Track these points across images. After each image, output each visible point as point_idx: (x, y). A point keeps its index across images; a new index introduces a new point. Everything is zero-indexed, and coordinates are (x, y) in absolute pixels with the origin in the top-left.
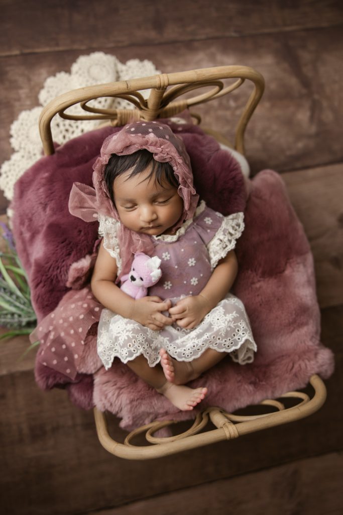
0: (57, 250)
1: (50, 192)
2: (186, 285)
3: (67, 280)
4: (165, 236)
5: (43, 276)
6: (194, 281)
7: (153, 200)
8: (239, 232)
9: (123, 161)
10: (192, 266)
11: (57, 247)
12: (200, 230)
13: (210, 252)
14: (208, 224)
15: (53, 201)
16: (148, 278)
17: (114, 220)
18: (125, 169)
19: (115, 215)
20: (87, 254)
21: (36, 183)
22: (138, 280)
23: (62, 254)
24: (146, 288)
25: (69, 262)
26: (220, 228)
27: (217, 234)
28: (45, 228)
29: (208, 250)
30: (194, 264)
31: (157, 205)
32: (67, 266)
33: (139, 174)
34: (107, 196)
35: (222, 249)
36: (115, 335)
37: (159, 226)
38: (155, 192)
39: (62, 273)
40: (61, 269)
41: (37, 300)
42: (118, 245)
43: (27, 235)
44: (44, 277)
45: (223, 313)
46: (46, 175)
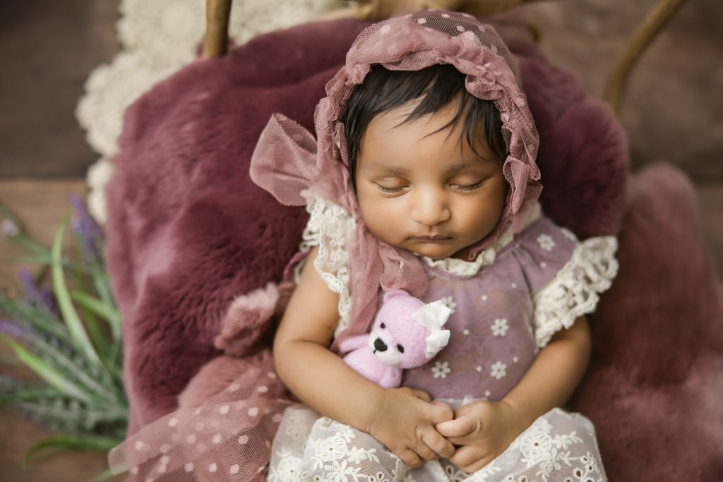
0: (204, 262)
1: (208, 132)
2: (480, 375)
3: (217, 333)
4: (453, 262)
5: (163, 315)
6: (498, 370)
7: (447, 180)
8: (605, 277)
9: (397, 83)
10: (499, 336)
11: (207, 254)
12: (526, 260)
13: (536, 314)
14: (545, 250)
15: (212, 155)
16: (417, 348)
17: (343, 211)
18: (397, 103)
19: (349, 204)
20: (270, 280)
21: (177, 110)
22: (391, 351)
23: (216, 272)
24: (400, 369)
25: (227, 292)
26: (568, 264)
27: (559, 273)
28: (181, 212)
29: (535, 307)
30: (503, 333)
31: (454, 191)
32: (221, 301)
33: (430, 115)
34: (339, 159)
35: (566, 309)
36: (318, 463)
37: (449, 238)
38: (456, 160)
39: (208, 314)
40: (207, 304)
41: (142, 367)
42: (347, 266)
43: (137, 224)
44: (165, 320)
45: (548, 431)
46: (204, 96)
